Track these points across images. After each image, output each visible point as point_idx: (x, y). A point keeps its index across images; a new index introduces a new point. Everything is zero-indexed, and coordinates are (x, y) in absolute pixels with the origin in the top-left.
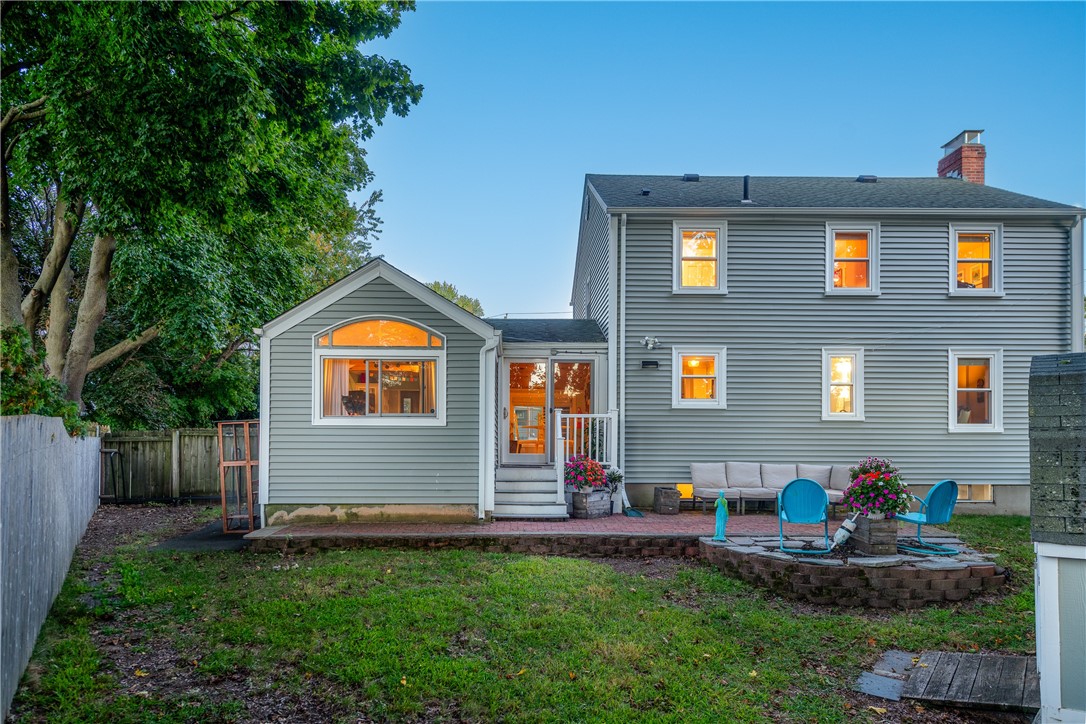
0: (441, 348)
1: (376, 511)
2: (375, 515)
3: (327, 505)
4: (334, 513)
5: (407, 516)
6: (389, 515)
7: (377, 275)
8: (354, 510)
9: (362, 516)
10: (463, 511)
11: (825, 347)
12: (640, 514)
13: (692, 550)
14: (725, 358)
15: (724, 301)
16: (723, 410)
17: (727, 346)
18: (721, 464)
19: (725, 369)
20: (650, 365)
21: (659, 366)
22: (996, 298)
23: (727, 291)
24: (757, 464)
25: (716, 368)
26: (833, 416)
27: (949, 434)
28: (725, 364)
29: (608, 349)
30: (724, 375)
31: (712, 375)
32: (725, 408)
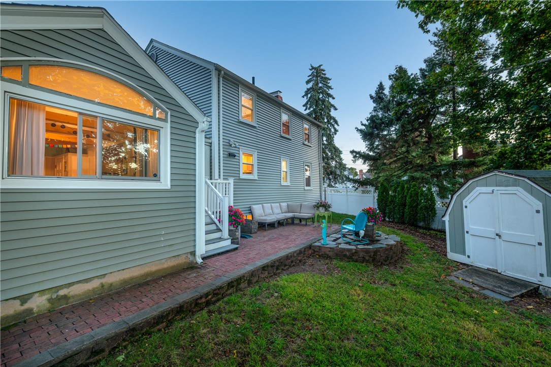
0: (165, 121)
1: (95, 284)
2: (94, 289)
3: (14, 298)
4: (27, 306)
5: (132, 279)
6: (111, 285)
7: (99, 26)
8: (62, 292)
9: (73, 297)
10: (181, 261)
11: (281, 156)
12: (250, 236)
13: (310, 252)
14: (256, 156)
15: (255, 130)
16: (256, 180)
17: (257, 151)
18: (261, 205)
19: (256, 161)
20: (231, 155)
21: (235, 156)
22: (311, 147)
23: (257, 126)
24: (270, 204)
25: (253, 160)
26: (283, 183)
27: (305, 190)
28: (256, 159)
29: (211, 143)
30: (256, 164)
31: (252, 163)
32: (257, 179)
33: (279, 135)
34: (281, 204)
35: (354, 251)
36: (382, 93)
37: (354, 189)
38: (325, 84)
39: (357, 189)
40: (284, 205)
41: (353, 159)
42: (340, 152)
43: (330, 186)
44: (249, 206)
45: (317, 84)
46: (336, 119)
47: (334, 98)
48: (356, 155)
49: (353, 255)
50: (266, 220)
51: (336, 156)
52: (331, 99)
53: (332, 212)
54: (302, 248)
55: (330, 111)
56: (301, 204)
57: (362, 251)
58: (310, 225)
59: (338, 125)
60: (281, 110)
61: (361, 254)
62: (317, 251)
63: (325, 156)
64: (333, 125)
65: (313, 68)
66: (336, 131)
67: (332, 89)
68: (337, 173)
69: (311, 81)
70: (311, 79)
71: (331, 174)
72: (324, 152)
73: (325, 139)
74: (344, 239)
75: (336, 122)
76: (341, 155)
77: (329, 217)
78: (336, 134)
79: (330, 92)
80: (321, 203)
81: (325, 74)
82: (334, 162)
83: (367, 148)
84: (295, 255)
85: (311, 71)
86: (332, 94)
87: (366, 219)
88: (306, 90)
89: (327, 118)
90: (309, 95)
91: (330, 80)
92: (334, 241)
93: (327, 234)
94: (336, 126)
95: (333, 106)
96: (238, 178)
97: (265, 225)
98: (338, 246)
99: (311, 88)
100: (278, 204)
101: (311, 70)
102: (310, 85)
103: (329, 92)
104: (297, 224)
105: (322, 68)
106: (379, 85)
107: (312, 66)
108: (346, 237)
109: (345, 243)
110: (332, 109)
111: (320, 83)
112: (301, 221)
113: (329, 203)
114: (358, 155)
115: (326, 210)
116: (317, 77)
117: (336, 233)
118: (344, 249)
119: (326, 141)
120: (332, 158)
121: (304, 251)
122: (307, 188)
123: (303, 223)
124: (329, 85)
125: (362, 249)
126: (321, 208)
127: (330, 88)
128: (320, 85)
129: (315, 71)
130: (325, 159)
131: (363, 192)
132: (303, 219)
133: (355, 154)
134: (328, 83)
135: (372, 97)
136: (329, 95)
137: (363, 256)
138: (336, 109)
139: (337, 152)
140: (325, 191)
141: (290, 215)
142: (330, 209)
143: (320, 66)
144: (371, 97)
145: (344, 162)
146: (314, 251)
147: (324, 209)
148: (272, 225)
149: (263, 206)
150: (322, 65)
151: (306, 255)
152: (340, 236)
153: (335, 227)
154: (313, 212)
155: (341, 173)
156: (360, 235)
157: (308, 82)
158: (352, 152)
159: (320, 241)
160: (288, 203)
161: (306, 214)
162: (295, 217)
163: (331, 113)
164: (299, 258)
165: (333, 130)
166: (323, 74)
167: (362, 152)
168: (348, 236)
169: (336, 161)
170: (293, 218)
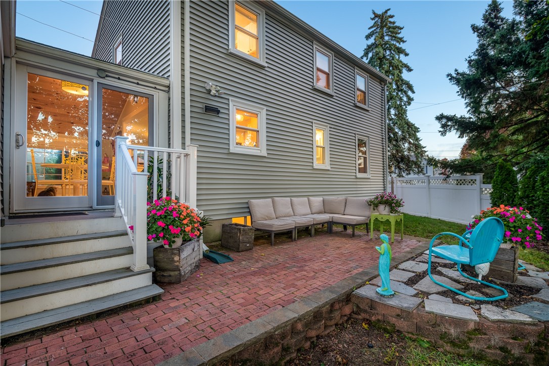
11: (314, 121)
12: (228, 258)
13: (347, 310)
14: (265, 117)
15: (264, 72)
16: (265, 157)
17: (265, 108)
18: (270, 200)
19: (265, 125)
20: (211, 110)
21: (218, 112)
22: (368, 111)
23: (266, 65)
24: (288, 199)
25: (259, 123)
26: (317, 165)
27: (357, 178)
28: (265, 121)
29: (169, 87)
30: (265, 130)
31: (256, 129)
32: (266, 155)
33: (311, 87)
34: (311, 198)
35: (472, 326)
36: (496, 17)
37: (443, 176)
38: (394, 36)
39: (448, 177)
40: (317, 201)
41: (442, 130)
42: (417, 130)
43: (400, 176)
44: (246, 201)
45: (382, 37)
46: (411, 83)
47: (407, 55)
48: (447, 122)
49: (470, 339)
50: (271, 226)
51: (409, 135)
52: (402, 57)
53: (405, 215)
54: (324, 305)
55: (401, 72)
56: (346, 200)
57: (499, 329)
58: (360, 236)
59: (413, 92)
60: (315, 46)
61: (497, 339)
62: (365, 311)
63: (392, 136)
64: (406, 92)
65: (376, 16)
66: (410, 100)
67: (404, 42)
68: (411, 159)
69: (373, 34)
70: (373, 31)
71: (402, 161)
72: (390, 129)
73: (393, 112)
74: (436, 278)
75: (410, 87)
76: (418, 134)
77: (398, 223)
78: (409, 104)
79: (402, 46)
80: (382, 197)
81: (394, 23)
82: (407, 145)
83: (469, 108)
84: (299, 326)
85: (374, 21)
86: (403, 48)
87: (499, 235)
88: (366, 47)
89: (396, 84)
90: (370, 55)
91: (401, 29)
92: (411, 282)
93: (393, 259)
94: (410, 93)
95: (406, 66)
96: (226, 151)
97: (270, 236)
98: (422, 305)
99: (373, 44)
100: (306, 199)
101: (372, 19)
102: (372, 41)
103: (400, 46)
104: (337, 234)
105: (389, 13)
106: (489, 6)
107: (374, 13)
108: (440, 274)
109: (438, 293)
110: (404, 70)
111: (387, 35)
112: (345, 228)
113: (399, 197)
114: (449, 123)
115: (393, 210)
116: (382, 27)
117: (413, 259)
118: (443, 317)
119: (395, 115)
120: (404, 139)
121: (331, 311)
122: (360, 175)
123: (349, 231)
124: (400, 36)
125: (499, 321)
126: (381, 207)
127: (401, 40)
128: (386, 38)
129: (379, 21)
130: (393, 140)
131: (459, 182)
132: (350, 225)
133: (444, 121)
134: (399, 33)
135: (477, 28)
136: (400, 51)
137: (501, 344)
138: (410, 70)
139: (411, 130)
140: (392, 183)
141: (326, 217)
142: (400, 209)
143: (386, 12)
144: (475, 28)
145: (422, 143)
146: (358, 307)
147: (387, 209)
148: (286, 235)
149: (273, 202)
150: (389, 10)
151: (333, 322)
152: (424, 267)
153: (411, 243)
154: (367, 213)
155: (417, 159)
156: (478, 271)
157: (368, 37)
158: (439, 118)
159: (374, 282)
160: (326, 197)
161: (353, 216)
162: (334, 221)
163: (402, 75)
164: (313, 333)
165: (405, 99)
166: (391, 22)
167: (459, 116)
168: (444, 270)
169: (410, 143)
170: (331, 223)
